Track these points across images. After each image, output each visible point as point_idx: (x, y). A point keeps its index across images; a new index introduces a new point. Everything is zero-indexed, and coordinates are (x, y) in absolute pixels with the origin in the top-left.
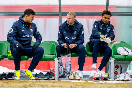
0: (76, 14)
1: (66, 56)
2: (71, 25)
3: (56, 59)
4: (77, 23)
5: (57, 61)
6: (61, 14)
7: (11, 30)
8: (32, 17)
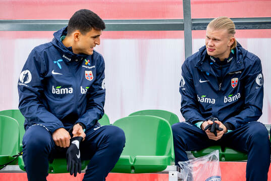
0: (235, 24)
1: (205, 160)
2: (222, 58)
3: (171, 168)
4: (241, 53)
5: (176, 173)
6: (188, 26)
7: (27, 75)
8: (95, 37)
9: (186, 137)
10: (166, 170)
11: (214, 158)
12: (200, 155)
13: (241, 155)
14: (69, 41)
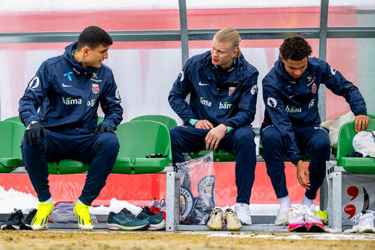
1: (201, 161)
3: (169, 169)
5: (173, 174)
8: (103, 52)
9: (183, 140)
10: (164, 171)
11: (208, 159)
12: (196, 156)
13: (233, 156)
14: (79, 55)
